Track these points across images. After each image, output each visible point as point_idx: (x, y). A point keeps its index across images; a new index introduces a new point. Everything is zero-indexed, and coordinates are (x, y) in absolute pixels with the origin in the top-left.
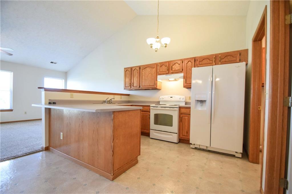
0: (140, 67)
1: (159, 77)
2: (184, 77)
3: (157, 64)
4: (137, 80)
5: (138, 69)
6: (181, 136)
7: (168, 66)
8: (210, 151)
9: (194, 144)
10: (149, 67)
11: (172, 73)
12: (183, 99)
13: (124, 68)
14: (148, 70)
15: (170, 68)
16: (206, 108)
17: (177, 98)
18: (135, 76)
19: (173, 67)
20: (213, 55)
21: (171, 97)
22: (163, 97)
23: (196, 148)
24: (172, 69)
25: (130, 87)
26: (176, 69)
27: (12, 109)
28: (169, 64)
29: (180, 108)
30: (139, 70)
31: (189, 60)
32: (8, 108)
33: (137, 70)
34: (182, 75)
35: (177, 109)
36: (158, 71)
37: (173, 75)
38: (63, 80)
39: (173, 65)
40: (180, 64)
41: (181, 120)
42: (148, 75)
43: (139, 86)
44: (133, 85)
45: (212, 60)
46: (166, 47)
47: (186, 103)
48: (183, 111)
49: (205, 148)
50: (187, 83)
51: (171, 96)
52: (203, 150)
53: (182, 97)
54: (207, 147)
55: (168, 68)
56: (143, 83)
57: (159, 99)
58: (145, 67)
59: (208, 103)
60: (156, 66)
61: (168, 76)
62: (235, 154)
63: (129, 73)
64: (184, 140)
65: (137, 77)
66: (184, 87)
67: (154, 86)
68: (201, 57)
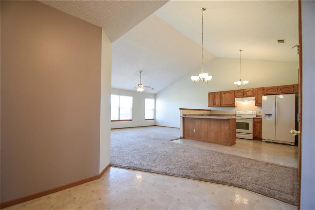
0: (221, 93)
1: (236, 99)
2: (255, 100)
3: (234, 91)
4: (218, 100)
5: (220, 93)
6: (255, 135)
7: (243, 92)
8: (275, 143)
9: (265, 139)
10: (228, 92)
11: (247, 97)
12: (255, 113)
13: (208, 93)
14: (228, 94)
15: (245, 93)
16: (272, 118)
17: (250, 112)
18: (217, 98)
19: (247, 93)
22: (239, 112)
23: (266, 142)
24: (246, 95)
25: (213, 105)
26: (250, 94)
27: (132, 119)
28: (244, 92)
29: (254, 118)
30: (220, 95)
31: (258, 89)
32: (130, 119)
34: (254, 98)
35: (252, 119)
36: (236, 95)
37: (247, 98)
38: (154, 100)
39: (247, 92)
40: (252, 91)
41: (254, 126)
42: (228, 98)
43: (221, 105)
44: (216, 104)
45: (275, 90)
46: (246, 85)
47: (257, 116)
48: (256, 120)
49: (272, 141)
50: (258, 103)
51: (246, 111)
52: (271, 142)
53: (254, 112)
54: (273, 140)
55: (243, 93)
56: (224, 103)
57: (235, 113)
58: (225, 92)
59: (273, 115)
60: (234, 92)
61: (243, 99)
62: (290, 143)
63: (212, 96)
64: (257, 138)
65: (219, 99)
66: (256, 105)
67: (233, 106)
68: (267, 88)
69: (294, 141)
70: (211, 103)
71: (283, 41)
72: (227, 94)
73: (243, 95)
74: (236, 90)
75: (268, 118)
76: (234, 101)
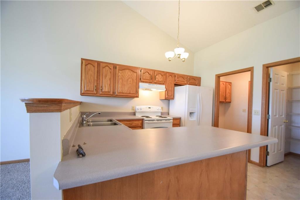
0: (115, 66)
1: (141, 84)
2: (166, 90)
4: (109, 82)
7: (151, 74)
10: (129, 69)
11: (156, 83)
13: (82, 59)
14: (128, 73)
15: (154, 77)
17: (155, 108)
18: (106, 76)
19: (157, 77)
20: (185, 75)
21: (149, 108)
22: (141, 107)
24: (155, 79)
28: (153, 73)
31: (170, 75)
33: (111, 69)
34: (164, 86)
35: (172, 120)
36: (141, 77)
37: (156, 85)
39: (156, 75)
40: (162, 76)
42: (128, 80)
43: (113, 93)
44: (102, 90)
45: (185, 80)
50: (169, 95)
53: (159, 108)
55: (152, 77)
56: (119, 89)
57: (135, 110)
63: (93, 70)
65: (110, 79)
67: (136, 95)
68: (178, 74)
70: (91, 87)
72: (127, 71)
73: (152, 79)
74: (143, 69)
76: (139, 88)
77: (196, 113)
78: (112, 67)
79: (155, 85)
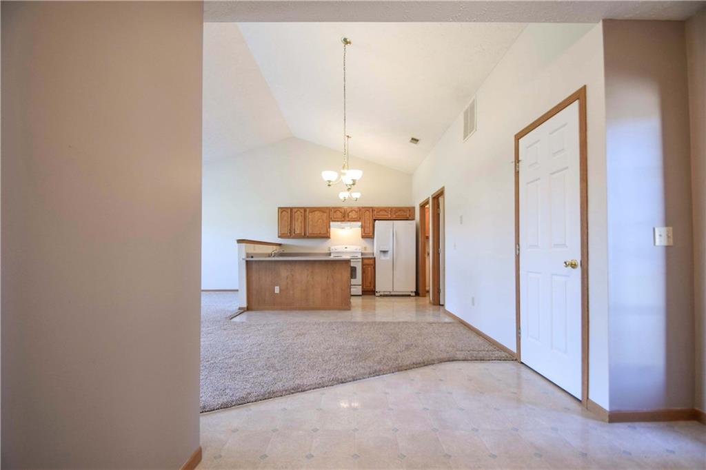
0: (305, 209)
1: (332, 223)
2: (362, 227)
3: (329, 209)
4: (300, 225)
6: (365, 287)
7: (343, 212)
8: (392, 296)
9: (379, 292)
10: (319, 211)
11: (349, 221)
13: (279, 208)
14: (317, 214)
15: (346, 215)
17: (351, 248)
18: (298, 219)
19: (350, 214)
20: (389, 208)
21: (345, 248)
22: (336, 247)
23: (381, 296)
24: (348, 216)
25: (288, 235)
26: (353, 217)
28: (345, 211)
29: (363, 259)
30: (303, 214)
31: (366, 209)
33: (301, 213)
34: (360, 224)
35: (361, 260)
36: (331, 216)
39: (350, 212)
40: (357, 212)
41: (364, 271)
42: (318, 221)
43: (305, 234)
44: (294, 232)
45: (388, 213)
47: (362, 254)
48: (366, 261)
49: (388, 293)
50: (366, 232)
52: (387, 296)
53: (359, 247)
54: (390, 292)
55: (344, 215)
56: (310, 230)
57: (329, 250)
58: (313, 210)
59: (390, 252)
60: (328, 211)
61: (344, 224)
62: (410, 293)
63: (287, 215)
64: (369, 291)
65: (301, 222)
66: (363, 237)
67: (326, 236)
68: (378, 208)
69: (415, 290)
70: (286, 231)
71: (417, 140)
72: (316, 212)
73: (344, 217)
74: (333, 208)
75: (383, 258)
76: (330, 227)
77: (389, 252)
78: (302, 211)
79: (349, 223)
